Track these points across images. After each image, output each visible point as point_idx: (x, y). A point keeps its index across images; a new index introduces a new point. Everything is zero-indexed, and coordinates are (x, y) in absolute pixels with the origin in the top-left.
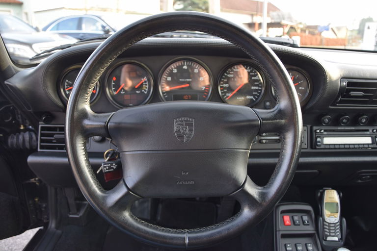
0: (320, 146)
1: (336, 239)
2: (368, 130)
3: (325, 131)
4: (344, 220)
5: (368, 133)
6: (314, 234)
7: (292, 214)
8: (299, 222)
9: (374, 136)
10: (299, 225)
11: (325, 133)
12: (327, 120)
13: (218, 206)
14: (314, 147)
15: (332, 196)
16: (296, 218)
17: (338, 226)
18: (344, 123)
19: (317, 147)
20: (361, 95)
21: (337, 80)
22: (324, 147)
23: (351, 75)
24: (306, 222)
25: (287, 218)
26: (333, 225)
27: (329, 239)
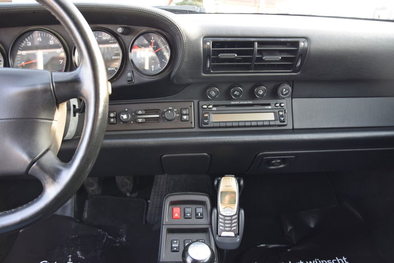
0: (208, 124)
1: (232, 234)
2: (269, 105)
3: (214, 106)
4: (242, 212)
5: (270, 107)
6: (207, 229)
7: (183, 206)
8: (191, 215)
9: (277, 111)
10: (190, 218)
11: (215, 109)
12: (213, 93)
13: (149, 201)
14: (201, 126)
15: (229, 185)
16: (188, 210)
17: (234, 219)
18: (235, 96)
19: (204, 126)
20: (234, 57)
21: (198, 40)
22: (213, 126)
23: (217, 33)
24: (199, 215)
25: (177, 211)
26: (229, 218)
27: (224, 234)
